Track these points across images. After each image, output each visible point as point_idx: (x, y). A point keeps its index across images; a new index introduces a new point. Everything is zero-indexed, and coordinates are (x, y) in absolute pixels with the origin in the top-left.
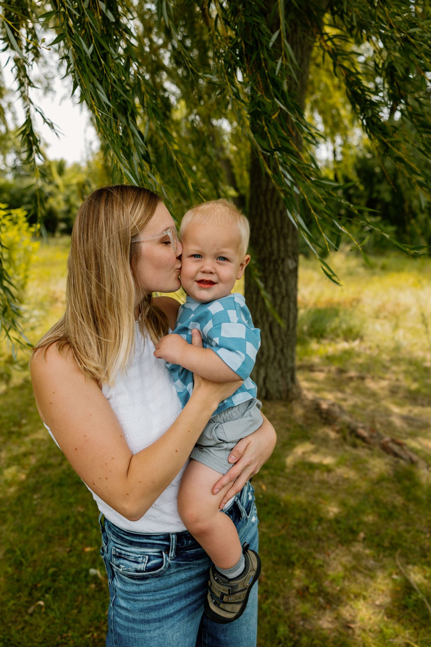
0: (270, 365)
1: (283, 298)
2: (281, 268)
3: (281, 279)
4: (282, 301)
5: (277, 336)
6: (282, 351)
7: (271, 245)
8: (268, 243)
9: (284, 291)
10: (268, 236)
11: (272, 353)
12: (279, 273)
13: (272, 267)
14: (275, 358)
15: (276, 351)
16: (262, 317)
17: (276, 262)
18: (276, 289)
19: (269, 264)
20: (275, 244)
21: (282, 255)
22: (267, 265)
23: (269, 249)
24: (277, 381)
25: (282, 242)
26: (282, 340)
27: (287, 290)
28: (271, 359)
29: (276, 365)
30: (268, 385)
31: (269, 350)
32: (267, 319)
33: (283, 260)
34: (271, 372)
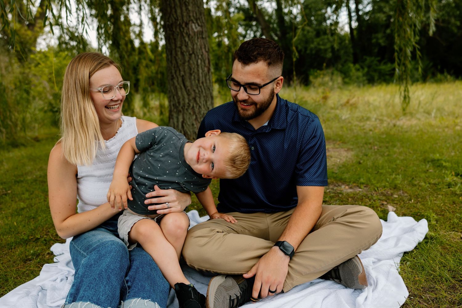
0: (185, 111)
1: (190, 55)
2: (185, 31)
3: (187, 39)
4: (190, 58)
5: (189, 88)
6: (195, 99)
7: (176, 12)
8: (173, 10)
9: (190, 49)
10: (173, 6)
11: (187, 101)
12: (184, 35)
13: (178, 30)
14: (189, 106)
15: (189, 100)
16: (175, 72)
17: (180, 25)
18: (184, 48)
19: (176, 28)
20: (179, 11)
21: (185, 19)
22: (174, 30)
23: (175, 16)
24: (193, 125)
25: (184, 8)
26: (194, 91)
27: (193, 49)
28: (186, 107)
29: (190, 111)
30: (185, 128)
31: (183, 100)
32: (180, 74)
33: (187, 24)
34: (187, 117)
